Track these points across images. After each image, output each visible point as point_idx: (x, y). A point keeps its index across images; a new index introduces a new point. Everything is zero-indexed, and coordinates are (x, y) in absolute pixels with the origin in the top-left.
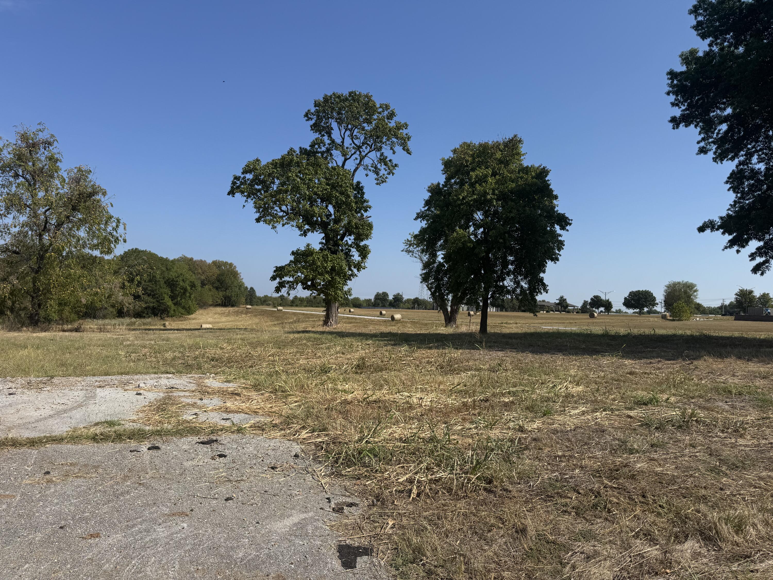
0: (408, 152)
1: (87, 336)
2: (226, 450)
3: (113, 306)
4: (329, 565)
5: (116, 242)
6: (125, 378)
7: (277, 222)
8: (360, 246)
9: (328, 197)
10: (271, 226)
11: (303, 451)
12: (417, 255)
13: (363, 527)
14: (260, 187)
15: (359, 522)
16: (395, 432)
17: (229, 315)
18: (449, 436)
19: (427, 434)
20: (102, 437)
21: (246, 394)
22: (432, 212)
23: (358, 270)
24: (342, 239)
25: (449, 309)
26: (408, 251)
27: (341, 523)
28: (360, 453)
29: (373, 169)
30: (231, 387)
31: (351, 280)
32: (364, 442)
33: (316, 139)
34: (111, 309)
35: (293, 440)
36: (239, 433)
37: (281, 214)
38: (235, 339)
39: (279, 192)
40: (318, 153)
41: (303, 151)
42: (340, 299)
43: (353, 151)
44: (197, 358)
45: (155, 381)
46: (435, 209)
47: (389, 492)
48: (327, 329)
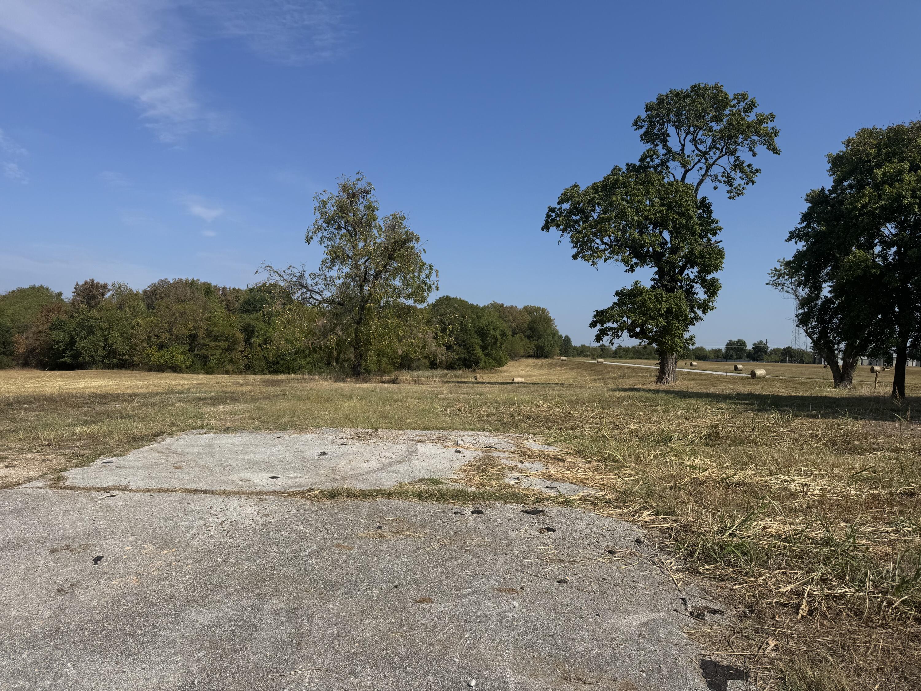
0: (776, 151)
1: (405, 387)
2: (554, 524)
3: (426, 357)
4: (691, 683)
5: (428, 290)
6: (443, 433)
7: (598, 257)
8: (706, 281)
9: (662, 220)
10: (590, 263)
11: (645, 536)
12: (789, 290)
13: (733, 643)
14: (578, 217)
15: (727, 635)
16: (771, 527)
17: (542, 367)
18: (854, 539)
19: (819, 534)
20: (427, 495)
21: (570, 460)
22: (814, 228)
23: (704, 312)
24: (681, 272)
25: (841, 363)
26: (776, 285)
27: (703, 632)
28: (722, 548)
29: (724, 178)
30: (553, 450)
31: (694, 325)
32: (727, 534)
33: (648, 151)
34: (424, 360)
35: (632, 522)
36: (566, 505)
37: (603, 247)
38: (552, 396)
39: (601, 220)
40: (650, 167)
41: (631, 168)
42: (679, 349)
43: (697, 159)
44: (513, 415)
45: (473, 438)
46: (819, 224)
47: (767, 603)
48: (662, 387)
